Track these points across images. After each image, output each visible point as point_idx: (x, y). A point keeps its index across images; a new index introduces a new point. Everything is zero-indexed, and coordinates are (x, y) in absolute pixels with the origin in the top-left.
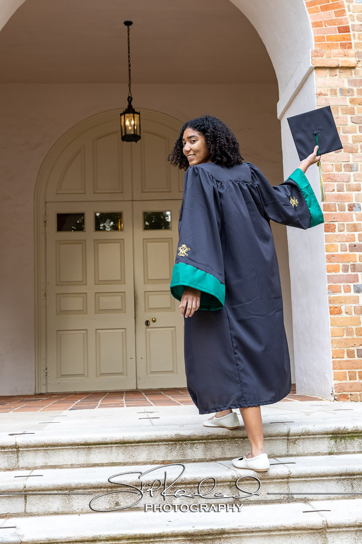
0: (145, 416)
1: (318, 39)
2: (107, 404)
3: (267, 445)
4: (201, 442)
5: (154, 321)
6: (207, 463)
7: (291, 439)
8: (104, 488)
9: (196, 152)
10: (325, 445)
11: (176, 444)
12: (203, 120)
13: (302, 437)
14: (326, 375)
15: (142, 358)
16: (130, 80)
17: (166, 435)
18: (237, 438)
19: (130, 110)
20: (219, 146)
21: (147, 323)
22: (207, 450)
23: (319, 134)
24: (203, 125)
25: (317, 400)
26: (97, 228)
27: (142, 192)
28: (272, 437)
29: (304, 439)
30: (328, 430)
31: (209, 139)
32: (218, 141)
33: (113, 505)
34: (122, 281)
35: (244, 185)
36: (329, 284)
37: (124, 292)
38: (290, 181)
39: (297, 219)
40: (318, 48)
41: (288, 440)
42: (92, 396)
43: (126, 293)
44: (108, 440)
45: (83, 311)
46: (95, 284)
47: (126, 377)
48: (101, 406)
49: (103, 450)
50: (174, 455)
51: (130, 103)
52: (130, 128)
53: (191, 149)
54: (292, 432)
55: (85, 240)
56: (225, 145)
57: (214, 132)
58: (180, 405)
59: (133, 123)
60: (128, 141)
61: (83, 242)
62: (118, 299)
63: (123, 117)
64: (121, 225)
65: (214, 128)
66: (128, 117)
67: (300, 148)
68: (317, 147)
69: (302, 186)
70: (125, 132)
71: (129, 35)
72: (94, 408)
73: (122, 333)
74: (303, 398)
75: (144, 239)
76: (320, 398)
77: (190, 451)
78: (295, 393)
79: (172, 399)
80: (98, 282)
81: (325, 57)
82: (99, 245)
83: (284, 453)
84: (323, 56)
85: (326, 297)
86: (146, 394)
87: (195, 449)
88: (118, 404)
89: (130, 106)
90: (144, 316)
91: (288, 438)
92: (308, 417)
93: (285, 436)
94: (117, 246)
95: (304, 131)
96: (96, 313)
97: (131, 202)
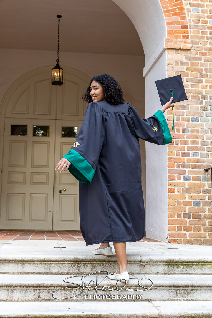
0: (57, 246)
1: (169, 32)
2: (35, 238)
3: (128, 266)
4: (90, 263)
5: (65, 191)
6: (93, 276)
7: (142, 264)
8: (32, 287)
9: (97, 95)
10: (162, 269)
11: (75, 263)
12: (102, 77)
13: (149, 263)
14: (164, 228)
15: (56, 212)
16: (58, 49)
17: (69, 258)
18: (111, 262)
19: (57, 67)
20: (110, 93)
21: (61, 191)
22: (93, 268)
23: (173, 91)
24: (102, 80)
25: (158, 242)
26: (34, 135)
27: (62, 115)
28: (132, 262)
29: (150, 264)
30: (164, 260)
31: (105, 88)
32: (110, 90)
33: (37, 297)
34: (47, 166)
35: (122, 115)
36: (168, 175)
37: (48, 173)
38: (154, 117)
39: (155, 139)
40: (169, 37)
41: (140, 264)
42: (26, 233)
43: (49, 173)
44: (35, 259)
45: (24, 183)
46: (31, 167)
47: (46, 222)
48: (32, 239)
49: (32, 265)
50: (74, 270)
51: (58, 63)
52: (57, 77)
53: (94, 93)
54: (143, 260)
55: (27, 141)
56: (113, 92)
57: (107, 85)
58: (78, 240)
59: (59, 74)
60: (55, 85)
61: (25, 142)
62: (45, 176)
63: (53, 71)
64: (48, 133)
65: (108, 82)
66: (56, 71)
67: (162, 98)
68: (172, 98)
69: (161, 120)
70: (54, 80)
71: (59, 23)
72: (27, 240)
73: (46, 196)
74: (150, 240)
75: (61, 142)
76: (160, 241)
77: (83, 268)
78: (145, 237)
79: (73, 237)
80: (33, 166)
81: (173, 42)
82: (35, 144)
83: (138, 272)
84: (172, 42)
85: (166, 182)
86: (57, 233)
87: (86, 267)
88: (41, 238)
89: (58, 65)
90: (59, 187)
91: (141, 263)
92: (152, 252)
93: (139, 262)
94: (45, 146)
95: (165, 89)
96: (31, 184)
97: (55, 121)
